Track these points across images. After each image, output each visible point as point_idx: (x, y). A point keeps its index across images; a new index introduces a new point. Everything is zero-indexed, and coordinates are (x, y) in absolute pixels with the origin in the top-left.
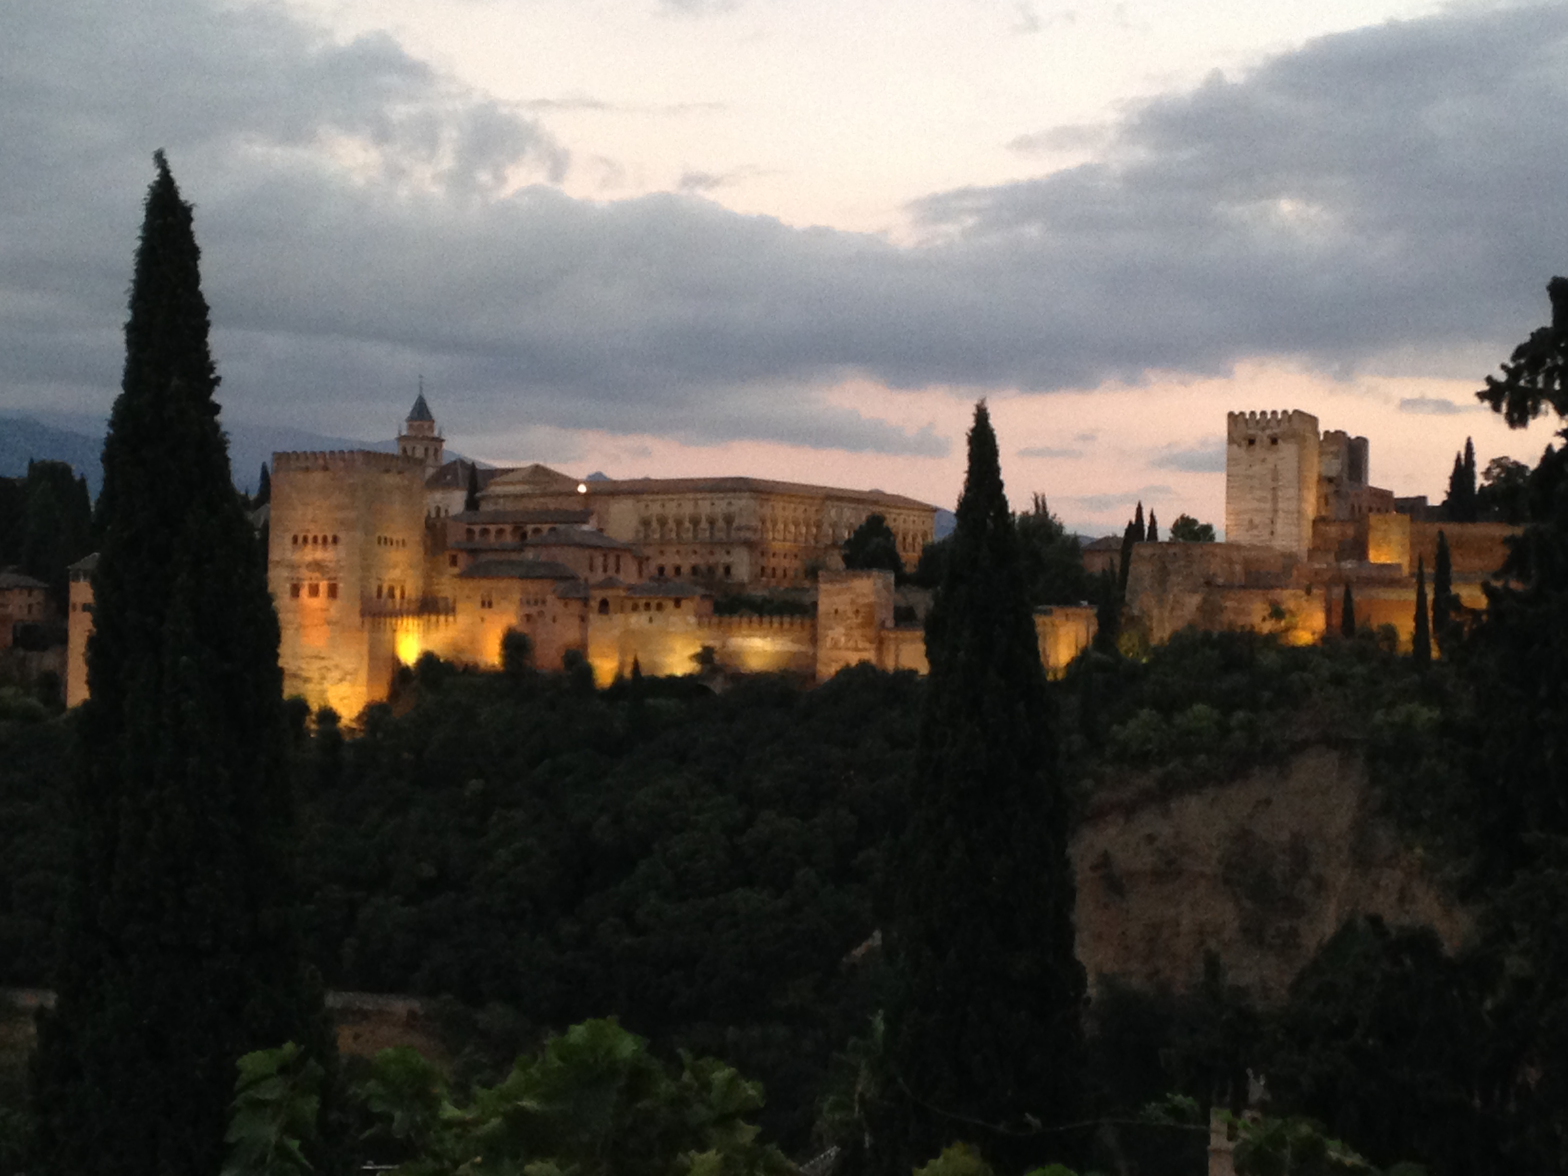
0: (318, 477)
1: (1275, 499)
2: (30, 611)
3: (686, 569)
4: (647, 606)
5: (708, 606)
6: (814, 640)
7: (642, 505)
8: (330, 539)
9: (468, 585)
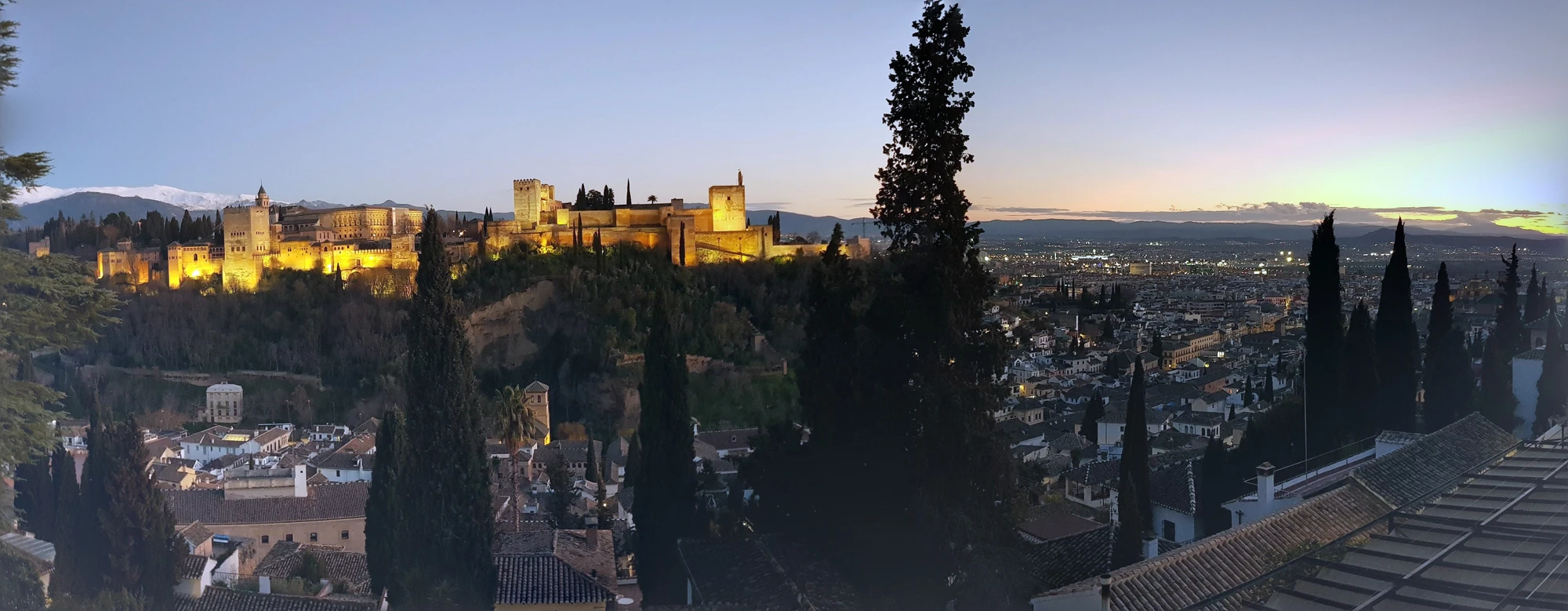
0: (237, 215)
1: (529, 206)
3: (348, 236)
4: (339, 248)
5: (358, 246)
6: (391, 256)
7: (333, 215)
8: (242, 234)
9: (283, 244)
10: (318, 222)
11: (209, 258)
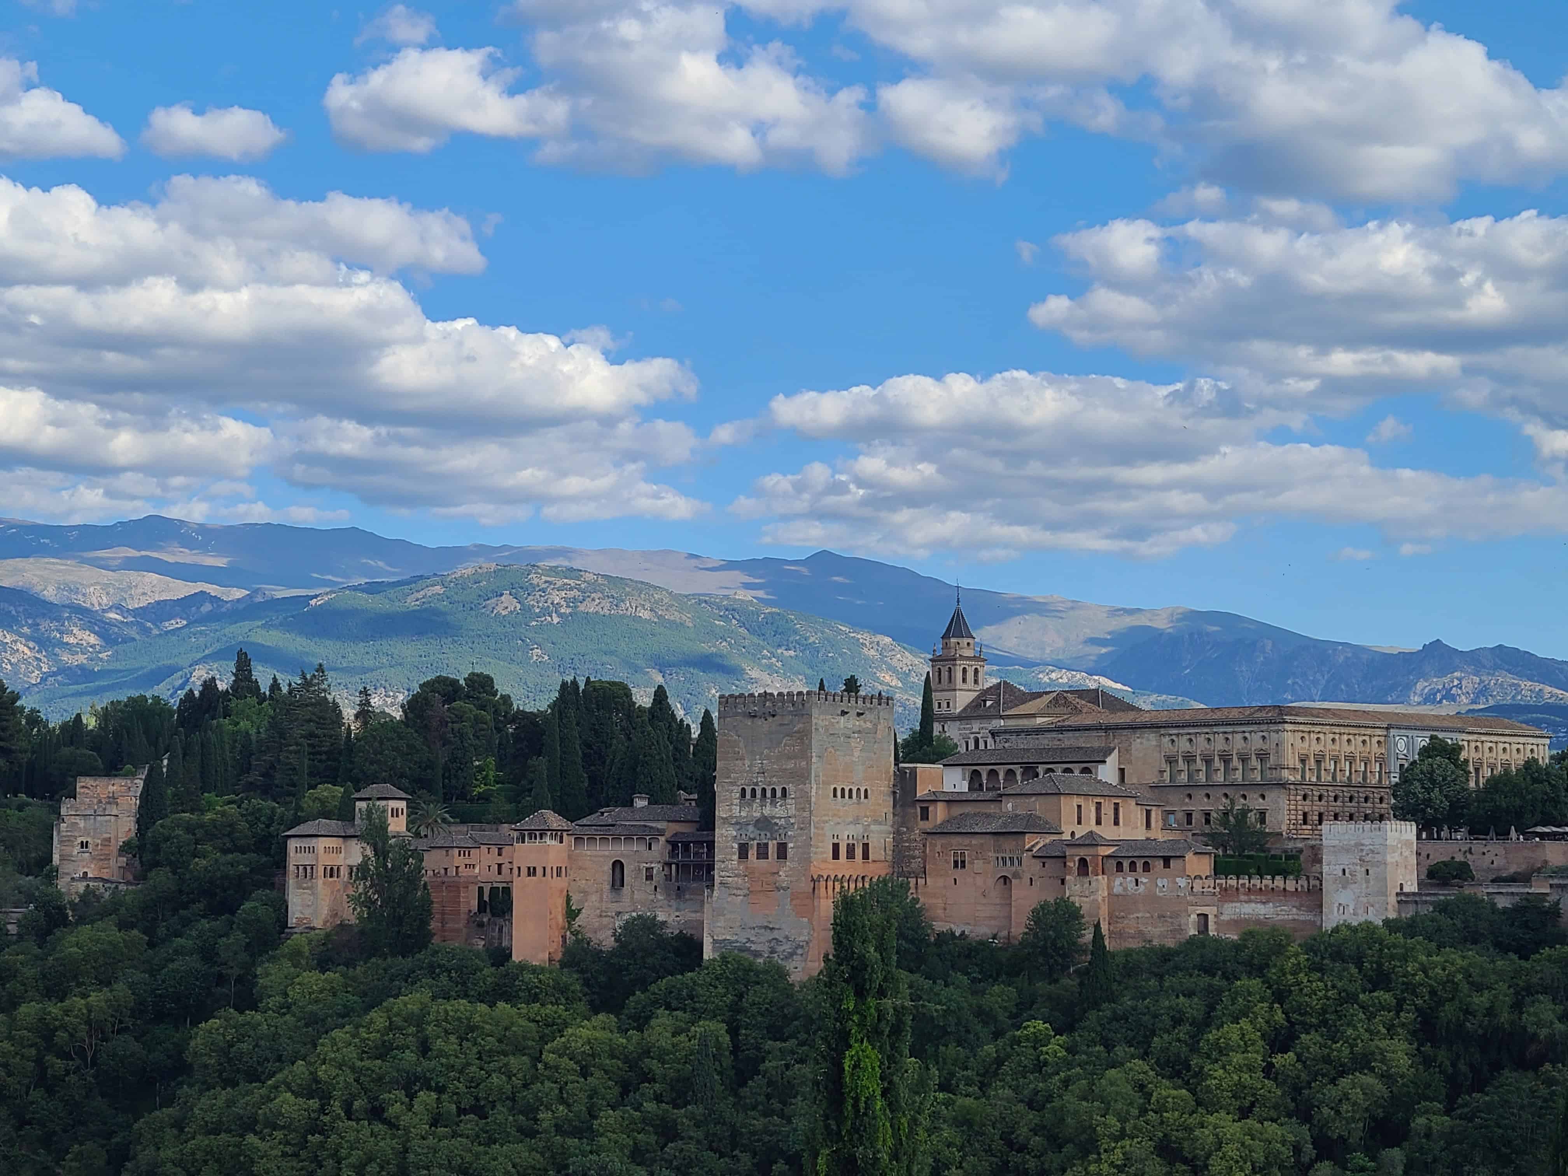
0: (764, 724)
2: (499, 873)
4: (1133, 866)
5: (1205, 865)
6: (1321, 907)
7: (1167, 738)
8: (779, 794)
9: (939, 842)
10: (1112, 760)
11: (668, 878)
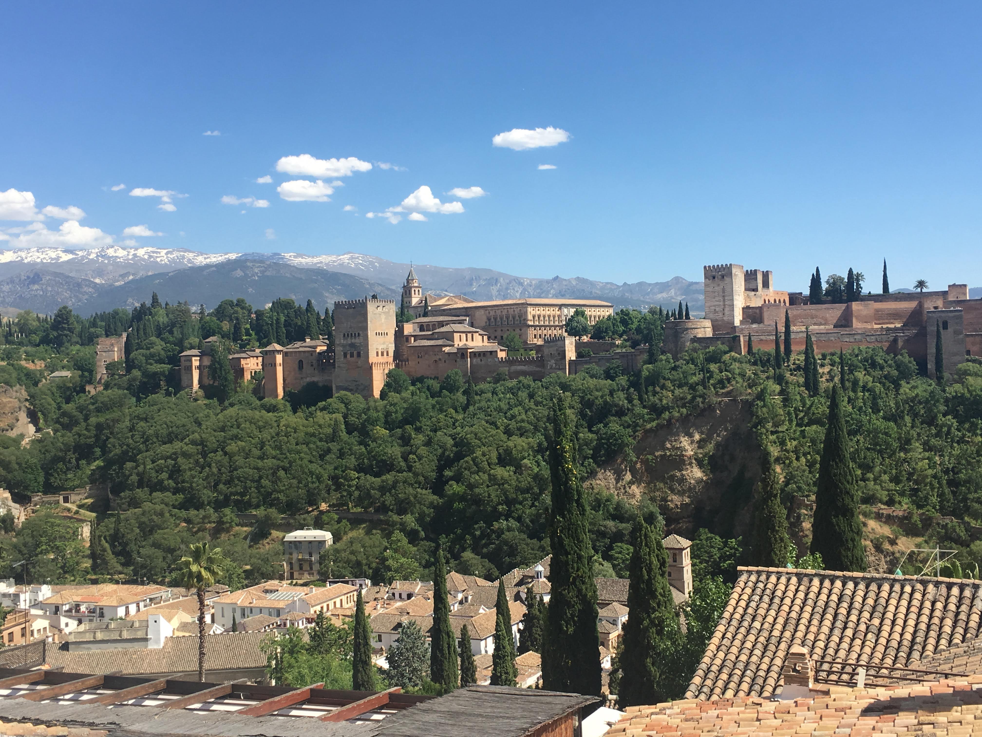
1: (724, 300)
4: (480, 355)
6: (543, 365)
8: (357, 335)
9: (413, 349)
10: (468, 319)
11: (318, 365)
